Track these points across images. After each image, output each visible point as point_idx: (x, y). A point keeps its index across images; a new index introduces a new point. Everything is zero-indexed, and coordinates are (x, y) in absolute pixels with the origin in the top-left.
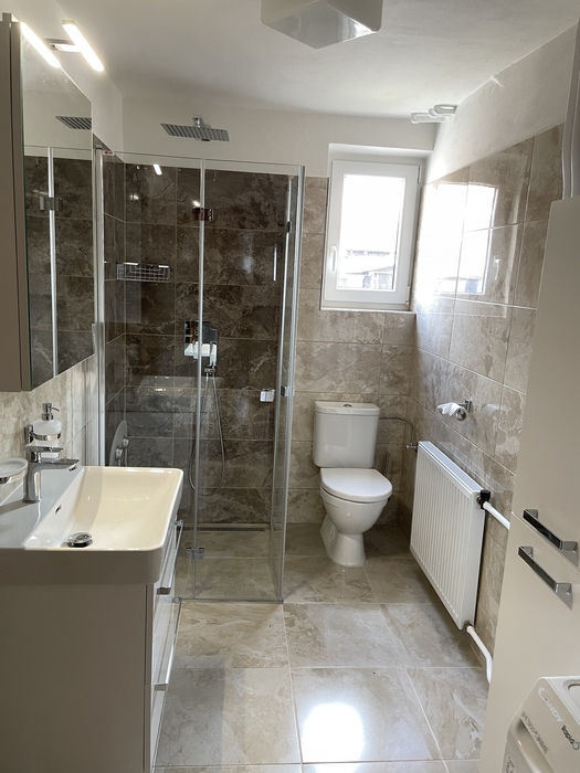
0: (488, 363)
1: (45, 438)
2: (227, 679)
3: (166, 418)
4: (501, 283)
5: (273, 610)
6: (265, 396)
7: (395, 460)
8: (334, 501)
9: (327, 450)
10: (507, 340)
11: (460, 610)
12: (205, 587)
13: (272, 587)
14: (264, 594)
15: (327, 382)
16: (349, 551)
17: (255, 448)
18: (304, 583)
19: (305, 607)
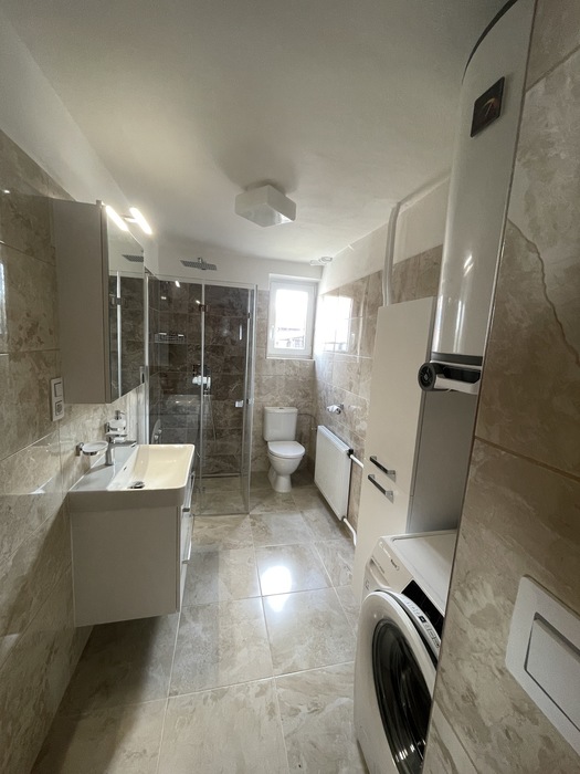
0: (351, 386)
1: (116, 430)
2: (220, 556)
3: (183, 418)
4: (356, 345)
5: (243, 518)
6: (238, 404)
7: (306, 436)
8: (275, 458)
9: (271, 433)
10: (360, 374)
11: (340, 511)
12: (206, 508)
13: (243, 506)
14: (239, 510)
15: (270, 396)
16: (283, 485)
17: (232, 432)
18: (260, 503)
19: (261, 515)
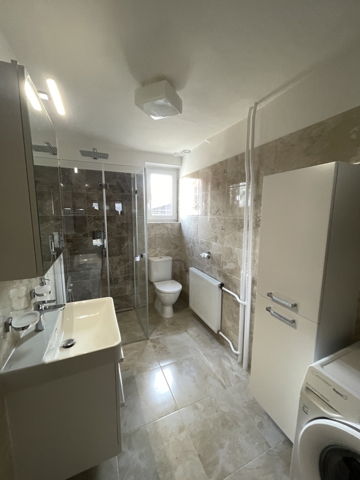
0: (216, 238)
2: (137, 380)
5: (146, 343)
8: (162, 294)
10: (224, 229)
11: (215, 327)
13: (143, 333)
14: (140, 337)
15: (152, 250)
16: (168, 312)
17: (126, 279)
18: (155, 329)
19: (158, 339)
